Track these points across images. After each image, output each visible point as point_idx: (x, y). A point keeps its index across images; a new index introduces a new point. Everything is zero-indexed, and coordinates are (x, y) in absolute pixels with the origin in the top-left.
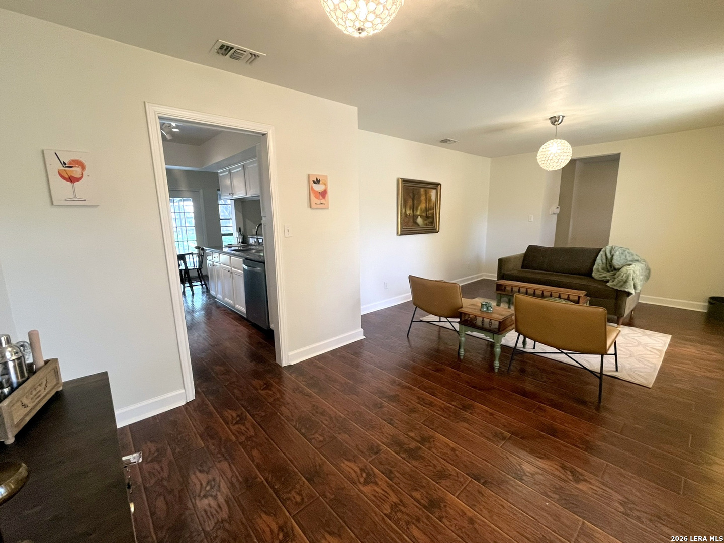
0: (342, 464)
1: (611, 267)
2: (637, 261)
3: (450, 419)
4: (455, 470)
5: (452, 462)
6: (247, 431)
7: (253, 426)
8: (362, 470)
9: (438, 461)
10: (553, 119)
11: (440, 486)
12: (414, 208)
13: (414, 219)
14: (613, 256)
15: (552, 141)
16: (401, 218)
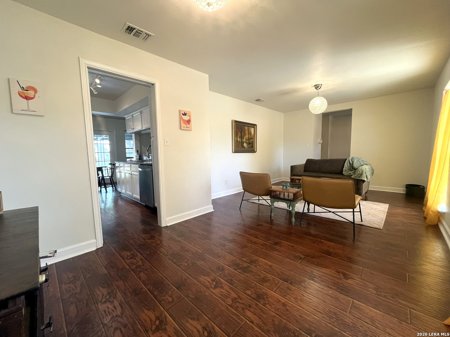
0: (200, 278)
1: (353, 168)
2: (366, 164)
3: (268, 250)
4: (272, 277)
5: (270, 273)
6: (137, 262)
7: (141, 259)
8: (213, 280)
9: (262, 273)
10: (316, 86)
11: (264, 286)
12: (241, 137)
13: (242, 144)
14: (353, 162)
15: (316, 98)
16: (234, 143)
